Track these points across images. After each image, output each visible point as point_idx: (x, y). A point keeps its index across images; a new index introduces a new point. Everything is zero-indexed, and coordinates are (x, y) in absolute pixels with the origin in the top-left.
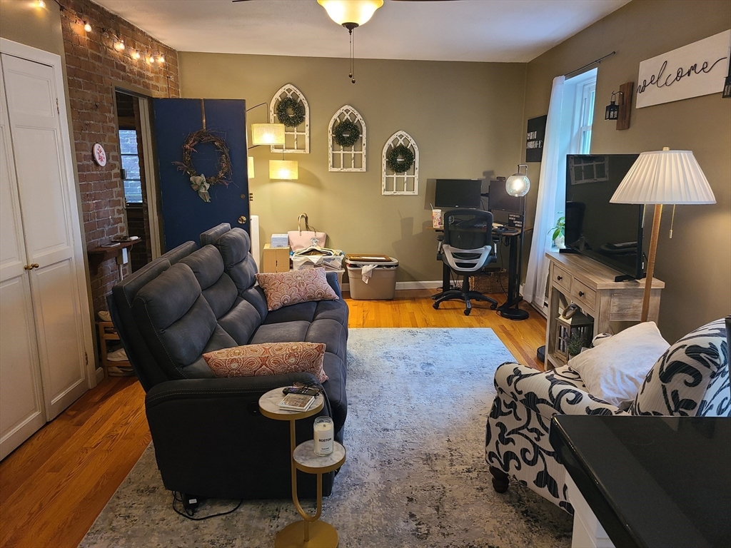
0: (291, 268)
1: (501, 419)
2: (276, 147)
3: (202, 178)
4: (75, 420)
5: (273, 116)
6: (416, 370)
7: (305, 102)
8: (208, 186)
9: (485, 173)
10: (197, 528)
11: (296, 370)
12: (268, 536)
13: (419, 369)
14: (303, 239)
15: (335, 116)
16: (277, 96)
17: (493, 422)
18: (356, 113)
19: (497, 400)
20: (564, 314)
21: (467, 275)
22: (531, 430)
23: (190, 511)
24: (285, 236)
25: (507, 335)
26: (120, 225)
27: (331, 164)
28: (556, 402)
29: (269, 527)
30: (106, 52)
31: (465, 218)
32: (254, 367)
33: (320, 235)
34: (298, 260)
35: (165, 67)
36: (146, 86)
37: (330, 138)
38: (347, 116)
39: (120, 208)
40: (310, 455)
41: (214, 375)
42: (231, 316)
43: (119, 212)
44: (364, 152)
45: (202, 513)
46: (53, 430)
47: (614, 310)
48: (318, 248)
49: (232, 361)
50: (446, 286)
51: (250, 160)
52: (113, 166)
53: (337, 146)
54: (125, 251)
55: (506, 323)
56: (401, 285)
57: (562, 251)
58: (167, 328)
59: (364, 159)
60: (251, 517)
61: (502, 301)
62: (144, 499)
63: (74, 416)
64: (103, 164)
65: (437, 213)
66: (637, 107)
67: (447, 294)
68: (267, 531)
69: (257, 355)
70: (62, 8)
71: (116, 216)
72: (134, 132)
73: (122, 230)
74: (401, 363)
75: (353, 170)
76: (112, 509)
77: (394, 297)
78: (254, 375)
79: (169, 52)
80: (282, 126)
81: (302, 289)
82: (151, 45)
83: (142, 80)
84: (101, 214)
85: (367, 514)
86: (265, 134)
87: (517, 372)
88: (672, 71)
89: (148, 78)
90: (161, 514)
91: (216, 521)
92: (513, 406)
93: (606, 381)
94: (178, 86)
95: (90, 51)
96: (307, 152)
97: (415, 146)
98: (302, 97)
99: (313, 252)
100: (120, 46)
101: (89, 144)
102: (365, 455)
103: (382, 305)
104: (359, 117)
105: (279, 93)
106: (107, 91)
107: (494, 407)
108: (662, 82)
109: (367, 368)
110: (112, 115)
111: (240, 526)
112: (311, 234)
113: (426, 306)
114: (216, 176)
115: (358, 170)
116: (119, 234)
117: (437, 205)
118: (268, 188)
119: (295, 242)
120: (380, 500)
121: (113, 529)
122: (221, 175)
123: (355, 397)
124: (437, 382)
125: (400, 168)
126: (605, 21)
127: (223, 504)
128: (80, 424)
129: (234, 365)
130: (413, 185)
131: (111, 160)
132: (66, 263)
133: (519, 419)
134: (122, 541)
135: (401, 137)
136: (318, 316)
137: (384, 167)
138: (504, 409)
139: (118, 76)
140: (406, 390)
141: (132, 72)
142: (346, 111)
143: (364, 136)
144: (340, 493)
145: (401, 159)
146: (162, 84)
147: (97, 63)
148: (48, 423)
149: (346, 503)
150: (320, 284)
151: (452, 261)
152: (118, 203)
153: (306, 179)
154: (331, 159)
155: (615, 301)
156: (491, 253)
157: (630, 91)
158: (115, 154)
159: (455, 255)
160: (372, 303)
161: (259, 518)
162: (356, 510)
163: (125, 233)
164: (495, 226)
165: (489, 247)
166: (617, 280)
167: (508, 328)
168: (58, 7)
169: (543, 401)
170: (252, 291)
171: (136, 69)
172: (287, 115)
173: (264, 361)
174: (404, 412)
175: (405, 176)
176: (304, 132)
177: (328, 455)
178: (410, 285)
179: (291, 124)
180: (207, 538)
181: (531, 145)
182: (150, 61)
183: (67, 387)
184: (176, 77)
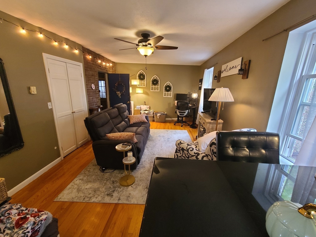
0: (141, 114)
1: (177, 153)
2: (138, 85)
3: (119, 92)
4: (84, 148)
5: (137, 78)
6: (165, 140)
7: (145, 74)
8: (120, 94)
9: (189, 92)
10: (104, 175)
11: (128, 139)
12: (119, 178)
13: (166, 140)
14: (144, 107)
15: (152, 78)
16: (139, 73)
17: (176, 154)
18: (157, 77)
19: (177, 149)
20: (202, 128)
21: (182, 117)
22: (183, 157)
23: (103, 171)
24: (140, 106)
25: (190, 132)
26: (98, 103)
27: (151, 89)
28: (188, 151)
29: (120, 176)
30: (96, 63)
31: (183, 103)
32: (118, 138)
33: (148, 106)
34: (142, 112)
35: (112, 66)
36: (107, 70)
37: (151, 83)
38: (155, 78)
39: (99, 99)
40: (127, 160)
41: (109, 139)
42: (118, 126)
43: (98, 100)
44: (159, 87)
45: (106, 171)
46: (78, 150)
47: (211, 127)
48: (147, 110)
49: (113, 136)
50: (178, 119)
51: (131, 89)
52: (97, 89)
53: (153, 85)
54: (99, 109)
55: (191, 129)
56: (167, 119)
57: (202, 112)
58: (99, 128)
59: (159, 88)
60: (117, 173)
61: (191, 124)
62: (94, 167)
63: (84, 147)
64: (94, 89)
65: (176, 102)
66: (221, 77)
67: (178, 121)
68: (119, 177)
69: (119, 135)
70: (83, 52)
71: (98, 101)
72: (104, 81)
73: (99, 104)
74: (162, 138)
75: (156, 91)
76: (86, 169)
77: (165, 122)
78: (118, 140)
79: (113, 62)
80: (139, 80)
81: (139, 119)
82: (109, 61)
83: (106, 69)
84: (93, 100)
85: (144, 174)
86: (135, 82)
87: (180, 142)
88: (228, 68)
89: (107, 69)
90: (97, 171)
91: (108, 174)
92: (179, 150)
93: (203, 145)
94: (116, 71)
95: (91, 62)
96: (146, 86)
97: (172, 85)
98: (144, 73)
99: (146, 110)
100: (100, 61)
101: (90, 84)
102: (147, 160)
103: (162, 124)
104: (158, 78)
105: (139, 72)
106: (96, 72)
107: (176, 151)
108: (226, 71)
109: (154, 139)
110: (97, 77)
111: (114, 175)
112: (146, 106)
113: (172, 124)
114: (122, 92)
115: (158, 91)
116: (98, 105)
117: (176, 100)
118: (136, 95)
119: (142, 108)
120: (148, 171)
121: (85, 174)
122: (123, 92)
123: (149, 146)
124: (170, 143)
125: (168, 91)
126: (216, 55)
127: (111, 170)
128: (85, 149)
129: (113, 137)
130: (171, 95)
131: (96, 88)
132: (83, 112)
133: (181, 154)
134: (86, 177)
135: (168, 83)
136: (142, 126)
137: (164, 90)
138: (178, 151)
139: (99, 68)
140: (162, 145)
141: (103, 67)
142: (155, 77)
143: (159, 83)
144: (139, 169)
145: (168, 89)
146: (111, 70)
147: (93, 65)
148: (78, 148)
149: (139, 171)
150: (143, 118)
151: (178, 114)
152: (98, 98)
153: (145, 93)
154: (151, 88)
155: (211, 125)
156: (188, 112)
157: (220, 72)
158: (98, 86)
159: (179, 112)
160: (160, 123)
161: (118, 174)
162: (141, 173)
163: (100, 105)
164: (190, 105)
165: (188, 111)
166: (212, 120)
167: (191, 130)
168: (82, 52)
169: (185, 150)
170: (126, 120)
171: (104, 67)
172: (141, 77)
173: (120, 137)
174: (160, 150)
175: (169, 93)
176: (145, 82)
177: (131, 160)
178: (170, 119)
179: (142, 80)
180: (105, 177)
181: (200, 86)
182: (108, 65)
183: (83, 140)
184: (115, 69)
